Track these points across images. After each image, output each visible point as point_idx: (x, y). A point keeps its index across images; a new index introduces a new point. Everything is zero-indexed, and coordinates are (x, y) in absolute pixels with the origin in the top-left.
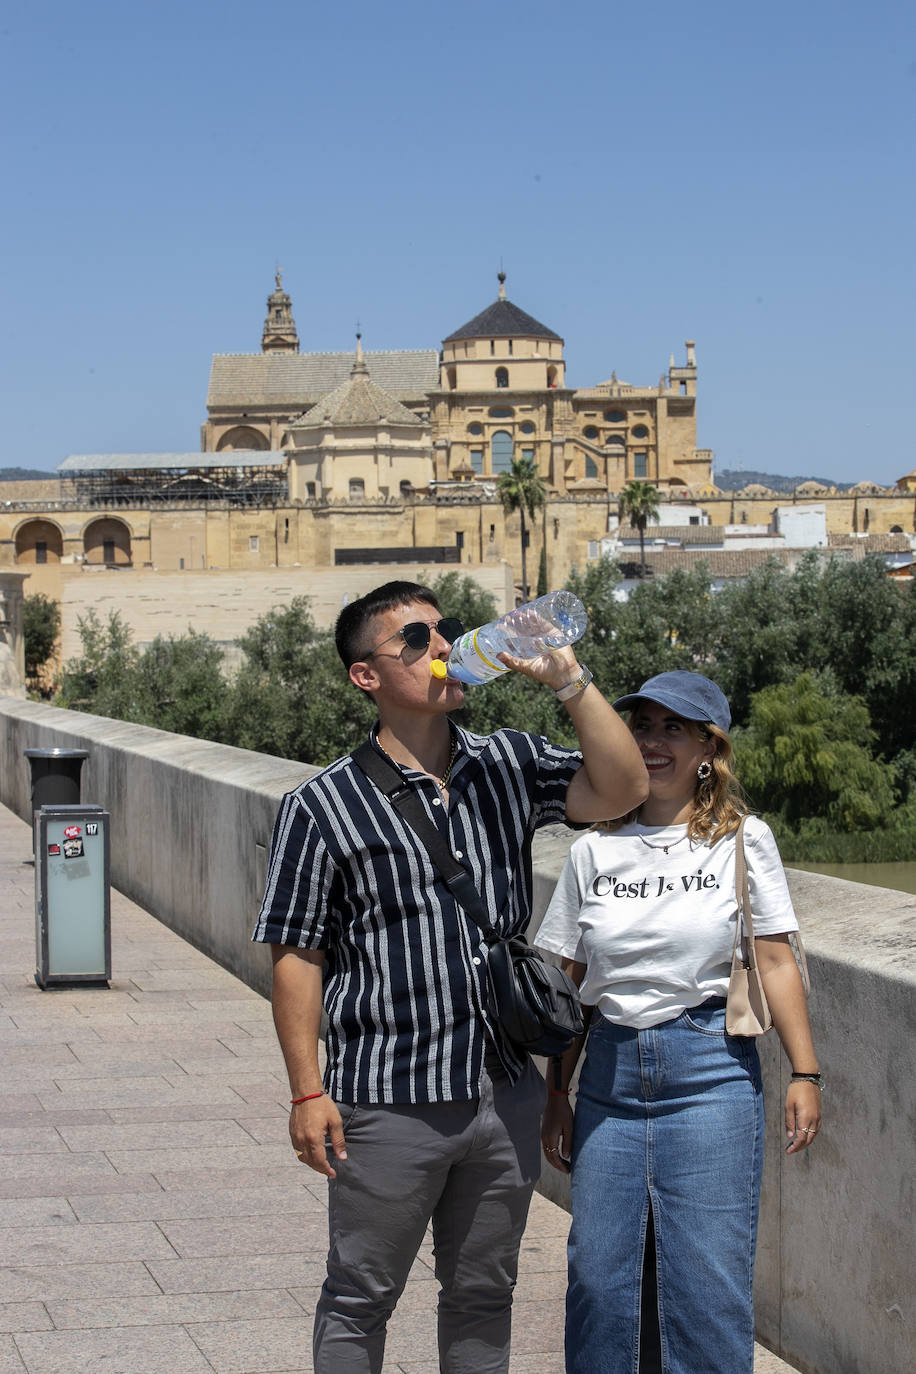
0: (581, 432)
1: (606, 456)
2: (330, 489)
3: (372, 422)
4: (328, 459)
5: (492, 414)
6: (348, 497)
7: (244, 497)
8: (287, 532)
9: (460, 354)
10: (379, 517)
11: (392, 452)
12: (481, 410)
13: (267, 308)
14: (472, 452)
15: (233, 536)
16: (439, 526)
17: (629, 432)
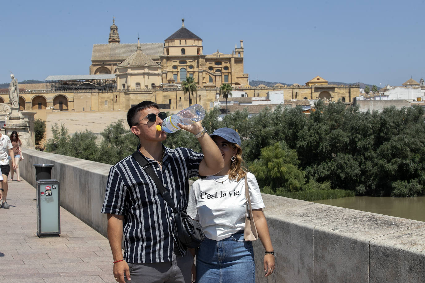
0: (208, 68)
1: (215, 76)
2: (130, 86)
3: (143, 65)
4: (129, 77)
5: (180, 63)
6: (135, 89)
7: (103, 89)
8: (116, 99)
9: (170, 44)
10: (145, 95)
11: (149, 74)
12: (177, 62)
13: (110, 30)
14: (174, 74)
15: (100, 101)
16: (164, 98)
17: (223, 68)
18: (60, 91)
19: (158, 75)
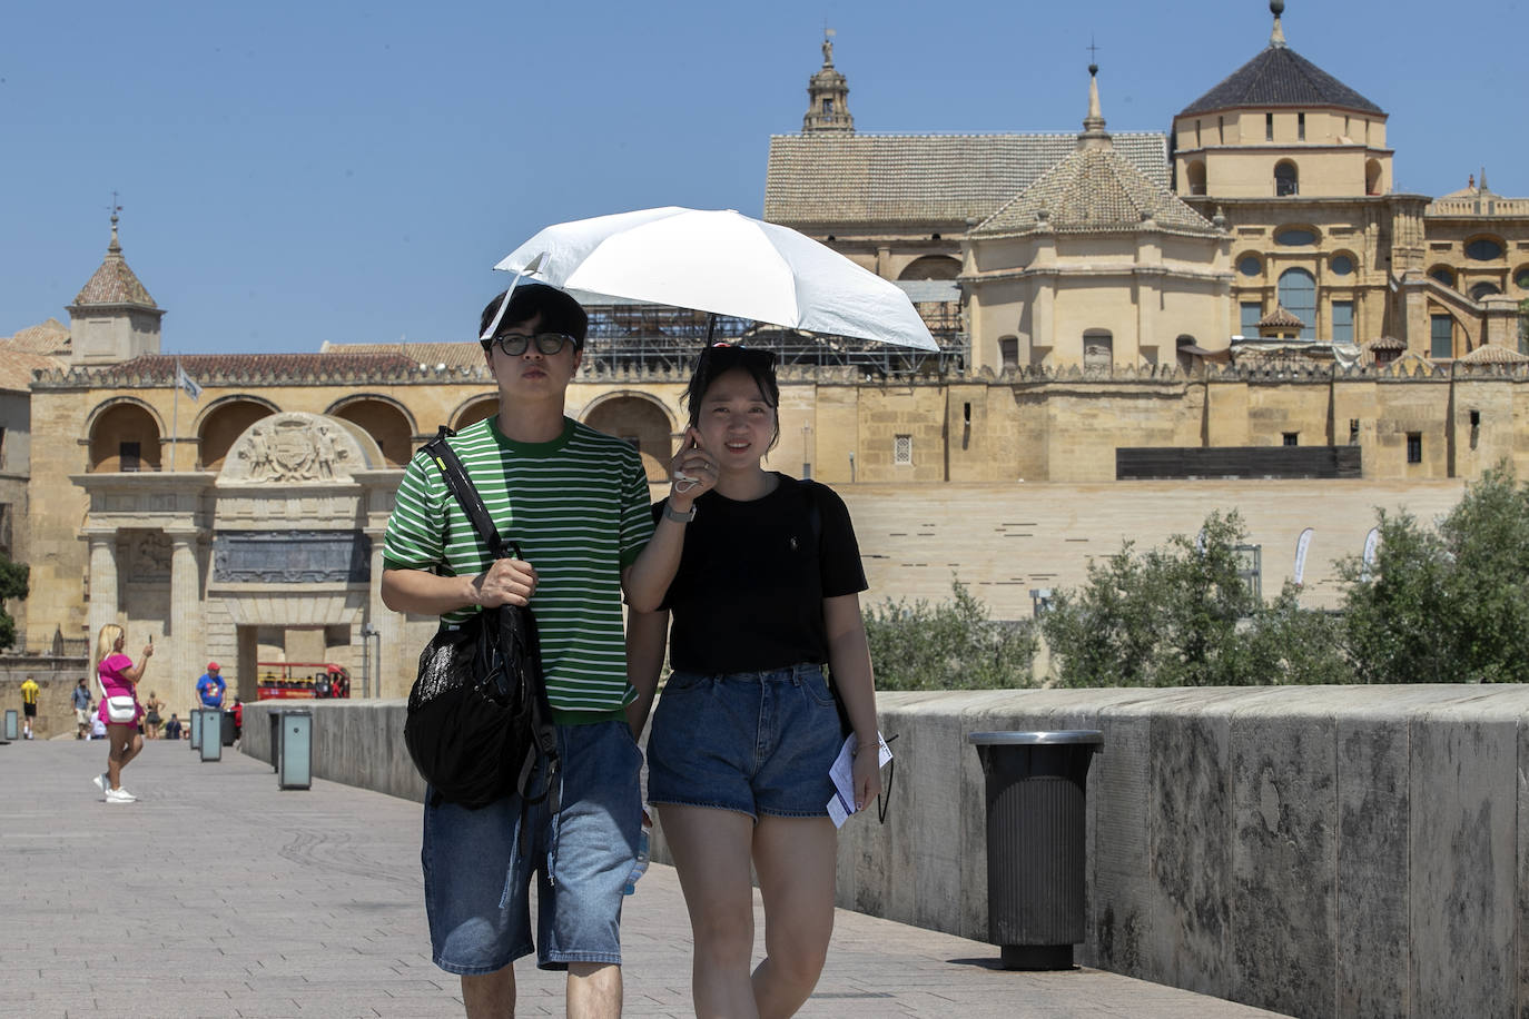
0: (1425, 275)
1: (1485, 316)
2: (1050, 349)
3: (1126, 224)
4: (1045, 292)
5: (1279, 238)
6: (1081, 365)
7: (886, 362)
8: (967, 428)
9: (1210, 137)
10: (1141, 403)
11: (1163, 281)
12: (1261, 232)
13: (808, 96)
14: (1244, 305)
15: (865, 434)
16: (1253, 421)
17: (1510, 277)
18: (626, 369)
19: (1214, 286)
